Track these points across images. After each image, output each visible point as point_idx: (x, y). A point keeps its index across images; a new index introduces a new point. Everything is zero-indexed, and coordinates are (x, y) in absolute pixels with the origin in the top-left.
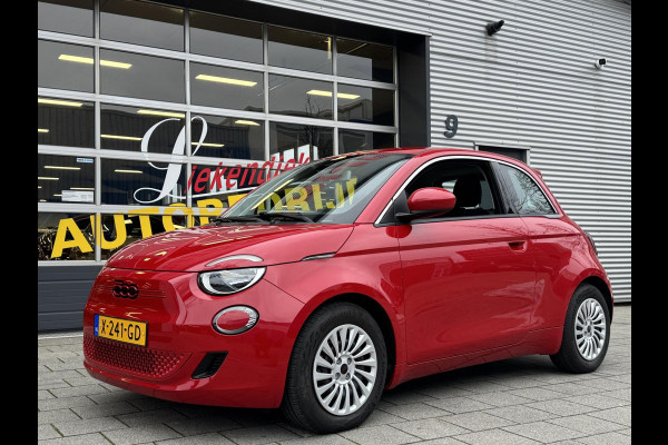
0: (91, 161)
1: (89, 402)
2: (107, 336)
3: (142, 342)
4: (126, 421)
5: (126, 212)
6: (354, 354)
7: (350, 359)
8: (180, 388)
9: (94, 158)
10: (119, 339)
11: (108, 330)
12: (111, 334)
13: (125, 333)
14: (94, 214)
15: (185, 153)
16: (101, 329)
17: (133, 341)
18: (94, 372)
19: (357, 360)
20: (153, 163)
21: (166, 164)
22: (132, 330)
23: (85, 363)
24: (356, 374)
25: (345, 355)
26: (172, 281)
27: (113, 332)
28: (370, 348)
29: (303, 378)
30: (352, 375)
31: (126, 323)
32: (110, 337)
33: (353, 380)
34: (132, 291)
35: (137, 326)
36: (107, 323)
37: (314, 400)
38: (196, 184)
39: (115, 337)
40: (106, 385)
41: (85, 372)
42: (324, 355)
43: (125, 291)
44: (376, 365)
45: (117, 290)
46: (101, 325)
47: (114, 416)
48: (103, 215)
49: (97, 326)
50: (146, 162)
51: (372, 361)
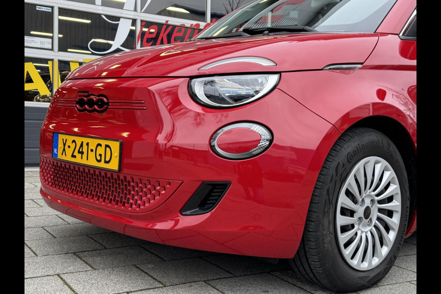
0: (49, 10)
1: (45, 235)
2: (68, 158)
3: (114, 165)
4: (90, 260)
5: (81, 61)
6: (378, 195)
7: (372, 201)
8: (159, 226)
9: (52, 8)
10: (84, 161)
11: (69, 152)
12: (73, 156)
13: (92, 155)
14: (52, 60)
15: (135, 10)
16: (60, 150)
17: (102, 165)
18: (52, 202)
19: (380, 202)
20: (106, 16)
21: (118, 19)
22: (101, 150)
23: (41, 191)
24: (379, 219)
25: (369, 196)
26: (152, 88)
27: (76, 153)
28: (394, 188)
29: (326, 222)
30: (374, 221)
31: (93, 143)
32: (73, 160)
33: (375, 226)
34: (101, 103)
35: (107, 146)
36: (69, 143)
37: (336, 251)
38: (145, 39)
39: (78, 160)
40: (65, 216)
41: (42, 202)
42: (348, 193)
43: (91, 103)
44: (399, 209)
45: (81, 102)
46: (60, 145)
47: (74, 253)
48: (60, 62)
49: (57, 147)
50: (100, 15)
51: (396, 205)
